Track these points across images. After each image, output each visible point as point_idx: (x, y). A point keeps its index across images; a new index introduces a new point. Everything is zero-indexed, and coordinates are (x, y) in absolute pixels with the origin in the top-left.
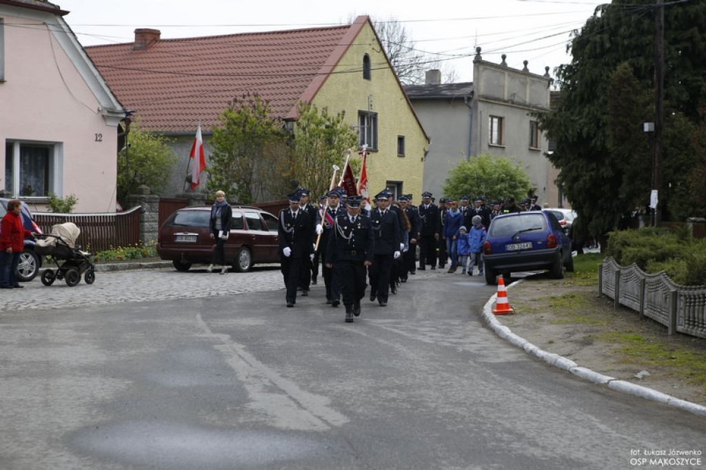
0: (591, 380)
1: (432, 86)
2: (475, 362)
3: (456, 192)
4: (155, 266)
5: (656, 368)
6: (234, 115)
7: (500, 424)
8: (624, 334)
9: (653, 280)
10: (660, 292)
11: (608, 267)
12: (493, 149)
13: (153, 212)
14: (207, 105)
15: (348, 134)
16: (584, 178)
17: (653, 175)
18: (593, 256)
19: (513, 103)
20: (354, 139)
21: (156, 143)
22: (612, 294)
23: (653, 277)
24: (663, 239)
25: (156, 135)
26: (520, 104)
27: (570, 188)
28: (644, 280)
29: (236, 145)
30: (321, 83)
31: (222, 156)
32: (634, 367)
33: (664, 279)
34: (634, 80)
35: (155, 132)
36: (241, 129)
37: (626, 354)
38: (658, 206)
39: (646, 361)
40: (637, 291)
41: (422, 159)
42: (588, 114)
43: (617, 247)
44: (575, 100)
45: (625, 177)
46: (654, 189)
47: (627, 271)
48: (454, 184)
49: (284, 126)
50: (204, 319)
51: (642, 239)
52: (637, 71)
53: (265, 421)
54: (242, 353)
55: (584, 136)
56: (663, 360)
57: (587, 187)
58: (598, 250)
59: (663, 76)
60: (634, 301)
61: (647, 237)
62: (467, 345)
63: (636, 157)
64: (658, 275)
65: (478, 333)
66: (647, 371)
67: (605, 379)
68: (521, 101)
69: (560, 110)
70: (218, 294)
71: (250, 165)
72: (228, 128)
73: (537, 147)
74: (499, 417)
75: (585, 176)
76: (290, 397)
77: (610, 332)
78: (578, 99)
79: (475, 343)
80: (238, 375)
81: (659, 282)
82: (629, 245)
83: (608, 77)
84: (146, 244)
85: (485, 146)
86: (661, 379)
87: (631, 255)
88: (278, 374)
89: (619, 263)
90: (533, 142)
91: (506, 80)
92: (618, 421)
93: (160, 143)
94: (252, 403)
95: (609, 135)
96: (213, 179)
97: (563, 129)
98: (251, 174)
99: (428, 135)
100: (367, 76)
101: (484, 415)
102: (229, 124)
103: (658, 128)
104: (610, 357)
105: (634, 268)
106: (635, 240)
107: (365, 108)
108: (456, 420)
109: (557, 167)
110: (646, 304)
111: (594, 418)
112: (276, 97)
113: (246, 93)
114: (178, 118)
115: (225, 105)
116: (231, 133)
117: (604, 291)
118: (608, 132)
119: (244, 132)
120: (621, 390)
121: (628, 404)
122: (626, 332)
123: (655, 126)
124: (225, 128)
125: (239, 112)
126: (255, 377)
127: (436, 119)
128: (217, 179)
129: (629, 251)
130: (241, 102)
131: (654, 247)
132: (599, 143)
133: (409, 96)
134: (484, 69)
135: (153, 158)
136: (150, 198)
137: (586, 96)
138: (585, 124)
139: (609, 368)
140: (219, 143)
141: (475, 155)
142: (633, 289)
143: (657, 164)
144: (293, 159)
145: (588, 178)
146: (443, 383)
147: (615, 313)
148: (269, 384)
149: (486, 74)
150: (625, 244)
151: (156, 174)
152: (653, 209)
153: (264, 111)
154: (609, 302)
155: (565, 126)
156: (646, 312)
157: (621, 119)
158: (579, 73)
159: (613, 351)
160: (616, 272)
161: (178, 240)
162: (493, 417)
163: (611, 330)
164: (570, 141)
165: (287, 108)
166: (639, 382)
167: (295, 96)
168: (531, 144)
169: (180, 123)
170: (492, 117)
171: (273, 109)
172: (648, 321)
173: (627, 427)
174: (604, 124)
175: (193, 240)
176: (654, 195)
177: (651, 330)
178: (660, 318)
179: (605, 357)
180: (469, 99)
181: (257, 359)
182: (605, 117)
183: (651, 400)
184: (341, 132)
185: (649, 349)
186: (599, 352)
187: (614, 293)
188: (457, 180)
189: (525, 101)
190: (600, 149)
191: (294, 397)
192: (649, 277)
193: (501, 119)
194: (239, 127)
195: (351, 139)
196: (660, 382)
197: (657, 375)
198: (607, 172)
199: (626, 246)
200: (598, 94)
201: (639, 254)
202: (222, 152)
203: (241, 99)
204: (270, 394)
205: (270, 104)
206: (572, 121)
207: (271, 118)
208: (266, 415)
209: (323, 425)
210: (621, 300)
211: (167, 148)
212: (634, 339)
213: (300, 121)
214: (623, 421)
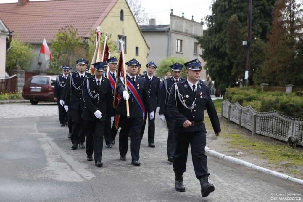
0: (216, 156)
1: (152, 26)
2: (162, 147)
3: (161, 72)
4: (22, 102)
5: (246, 150)
6: (61, 35)
7: (170, 178)
8: (232, 135)
9: (245, 109)
10: (249, 115)
11: (226, 104)
12: (178, 54)
13: (22, 78)
14: (50, 31)
15: (113, 45)
16: (216, 66)
17: (246, 64)
18: (220, 100)
19: (187, 34)
20: (116, 47)
21: (26, 47)
22: (227, 116)
23: (246, 108)
24: (250, 92)
25: (26, 44)
26: (190, 34)
27: (210, 70)
28: (241, 110)
29: (62, 48)
30: (101, 21)
31: (56, 54)
32: (236, 150)
33: (250, 109)
34: (239, 23)
35: (26, 43)
36: (64, 41)
37: (232, 143)
38: (248, 78)
39: (241, 147)
40: (238, 115)
41: (146, 57)
42: (219, 37)
43: (230, 95)
44: (213, 31)
45: (234, 66)
46: (247, 70)
47: (234, 106)
48: (161, 68)
49: (84, 41)
50: (37, 126)
51: (241, 91)
52: (240, 18)
53: (51, 177)
54: (51, 142)
55: (217, 47)
56: (249, 146)
57: (218, 70)
58: (222, 98)
59: (251, 21)
60: (237, 119)
61: (243, 91)
62: (159, 139)
63: (239, 56)
64: (248, 107)
65: (165, 134)
66: (242, 152)
67: (222, 155)
68: (190, 33)
69: (206, 36)
70: (48, 115)
71: (69, 58)
72: (59, 41)
73: (197, 53)
74: (170, 175)
75: (217, 65)
76: (68, 164)
77: (225, 133)
78: (214, 31)
79: (163, 138)
80: (45, 153)
81: (248, 110)
82: (235, 94)
83: (227, 21)
84: (19, 92)
85: (174, 52)
86: (248, 156)
87: (236, 99)
88: (65, 153)
89: (230, 102)
90: (195, 51)
91: (184, 24)
92: (227, 176)
93: (28, 47)
94: (48, 168)
95: (227, 47)
96: (52, 64)
97: (207, 44)
98: (69, 62)
99: (149, 47)
100: (122, 19)
101: (162, 173)
102: (59, 39)
103: (249, 44)
104: (225, 145)
105: (237, 104)
106: (238, 92)
107: (121, 34)
108: (148, 176)
109: (205, 61)
110: (242, 121)
111: (216, 175)
112: (81, 28)
113: (67, 26)
114: (36, 36)
115: (58, 31)
116: (60, 43)
117: (223, 115)
118: (227, 45)
119: (65, 42)
120: (229, 161)
121: (232, 168)
122: (233, 133)
123: (248, 43)
124: (58, 41)
125: (64, 34)
126: (54, 154)
127: (152, 40)
128: (53, 64)
129: (235, 97)
130: (65, 29)
131: (246, 95)
132: (223, 50)
133: (141, 30)
134: (175, 18)
135: (25, 54)
136: (20, 72)
137: (218, 29)
138: (217, 42)
139: (224, 150)
140: (55, 48)
141: (170, 56)
142: (236, 114)
143: (248, 60)
144: (88, 56)
145: (218, 66)
146: (145, 157)
147: (228, 125)
148: (59, 158)
149: (175, 21)
150: (233, 93)
151: (26, 61)
152: (246, 80)
153: (75, 34)
154: (226, 120)
155: (208, 42)
156: (242, 124)
157: (233, 39)
158: (215, 19)
159: (227, 142)
160: (229, 106)
161: (32, 90)
162: (167, 175)
163: (226, 133)
164: (211, 49)
165: (86, 33)
166: (238, 157)
167: (89, 27)
168: (195, 52)
169: (37, 39)
170: (178, 40)
171: (79, 33)
172: (243, 129)
173: (232, 180)
174: (225, 42)
175: (39, 91)
176: (247, 73)
177: (244, 132)
178: (248, 127)
179: (223, 145)
180: (168, 32)
181: (57, 145)
182: (226, 39)
183: (243, 166)
184: (110, 44)
185: (243, 141)
186: (220, 143)
187: (228, 116)
188: (162, 67)
189: (192, 33)
190: (223, 53)
191: (70, 164)
192: (243, 108)
193: (181, 41)
194: (63, 40)
195: (114, 47)
196: (248, 157)
197: (246, 153)
198: (226, 63)
199: (233, 95)
200: (223, 28)
201: (239, 98)
202: (56, 51)
203: (65, 28)
204: (58, 163)
205: (78, 31)
206: (211, 40)
207: (78, 37)
208: (53, 173)
209: (81, 179)
210: (231, 119)
211: (31, 49)
212: (236, 137)
213: (91, 38)
214: (230, 177)
